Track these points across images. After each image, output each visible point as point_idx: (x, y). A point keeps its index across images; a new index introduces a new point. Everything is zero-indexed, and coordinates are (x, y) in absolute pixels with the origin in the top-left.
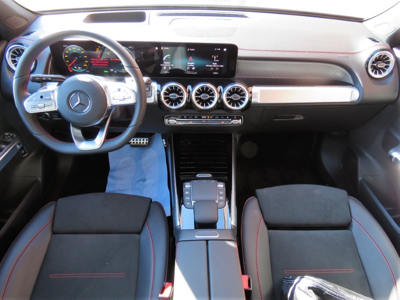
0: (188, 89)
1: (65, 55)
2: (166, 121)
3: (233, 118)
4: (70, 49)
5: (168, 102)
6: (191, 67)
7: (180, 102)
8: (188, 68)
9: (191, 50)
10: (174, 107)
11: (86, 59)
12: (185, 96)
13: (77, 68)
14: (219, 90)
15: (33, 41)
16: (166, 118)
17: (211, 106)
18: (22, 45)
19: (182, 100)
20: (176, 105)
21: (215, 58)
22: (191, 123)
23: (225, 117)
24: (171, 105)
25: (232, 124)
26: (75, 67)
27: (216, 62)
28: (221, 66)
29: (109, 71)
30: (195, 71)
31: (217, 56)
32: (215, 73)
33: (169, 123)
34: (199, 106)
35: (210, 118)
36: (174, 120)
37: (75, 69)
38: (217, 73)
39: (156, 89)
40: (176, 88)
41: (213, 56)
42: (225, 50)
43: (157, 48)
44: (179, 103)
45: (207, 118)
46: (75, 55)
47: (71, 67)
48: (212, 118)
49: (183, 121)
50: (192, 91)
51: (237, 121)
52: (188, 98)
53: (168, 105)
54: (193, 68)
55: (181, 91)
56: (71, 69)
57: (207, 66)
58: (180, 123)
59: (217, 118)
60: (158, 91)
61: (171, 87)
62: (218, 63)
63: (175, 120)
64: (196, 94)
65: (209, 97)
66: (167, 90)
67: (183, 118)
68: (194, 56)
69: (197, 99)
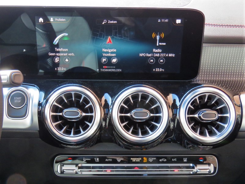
0: (103, 99)
2: (58, 168)
3: (196, 162)
5: (59, 127)
6: (109, 58)
7: (86, 128)
8: (104, 60)
9: (110, 22)
10: (72, 138)
12: (98, 115)
14: (171, 102)
16: (57, 162)
17: (153, 136)
19: (90, 122)
20: (77, 132)
21: (158, 38)
22: (109, 172)
23: (180, 160)
24: (68, 132)
25: (196, 174)
27: (160, 47)
28: (170, 55)
30: (117, 65)
31: (163, 35)
32: (158, 70)
33: (62, 172)
34: (129, 136)
35: (148, 162)
36: (73, 167)
38: (161, 70)
39: (36, 102)
40: (78, 96)
41: (153, 35)
42: (178, 21)
43: (41, 20)
44: (84, 129)
45: (141, 162)
48: (153, 162)
49: (93, 168)
50: (113, 104)
51: (206, 167)
52: (105, 119)
53: (59, 134)
54: (114, 60)
55: (88, 103)
57: (141, 55)
58: (86, 173)
59: (163, 162)
60: (40, 104)
61: (68, 95)
62: (165, 50)
63: (77, 165)
64: (122, 110)
65: (149, 115)
66: (60, 100)
67: (92, 161)
68: (115, 35)
69: (122, 119)
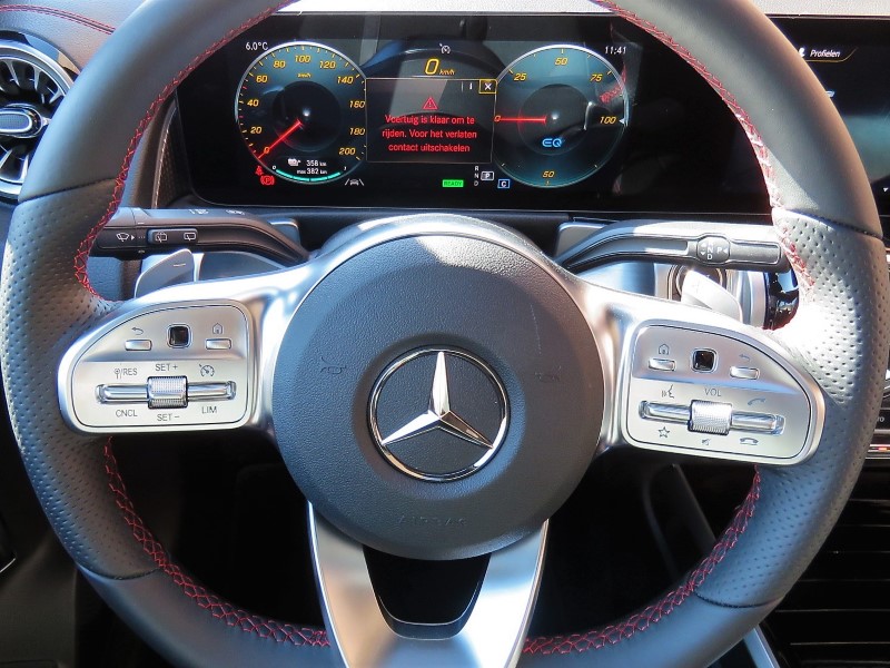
1: (246, 96)
4: (278, 64)
11: (357, 118)
13: (303, 166)
15: (109, 31)
18: (22, 39)
26: (293, 162)
29: (469, 180)
37: (292, 170)
46: (304, 92)
47: (269, 160)
56: (266, 172)
